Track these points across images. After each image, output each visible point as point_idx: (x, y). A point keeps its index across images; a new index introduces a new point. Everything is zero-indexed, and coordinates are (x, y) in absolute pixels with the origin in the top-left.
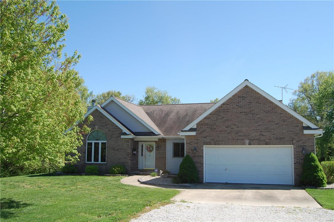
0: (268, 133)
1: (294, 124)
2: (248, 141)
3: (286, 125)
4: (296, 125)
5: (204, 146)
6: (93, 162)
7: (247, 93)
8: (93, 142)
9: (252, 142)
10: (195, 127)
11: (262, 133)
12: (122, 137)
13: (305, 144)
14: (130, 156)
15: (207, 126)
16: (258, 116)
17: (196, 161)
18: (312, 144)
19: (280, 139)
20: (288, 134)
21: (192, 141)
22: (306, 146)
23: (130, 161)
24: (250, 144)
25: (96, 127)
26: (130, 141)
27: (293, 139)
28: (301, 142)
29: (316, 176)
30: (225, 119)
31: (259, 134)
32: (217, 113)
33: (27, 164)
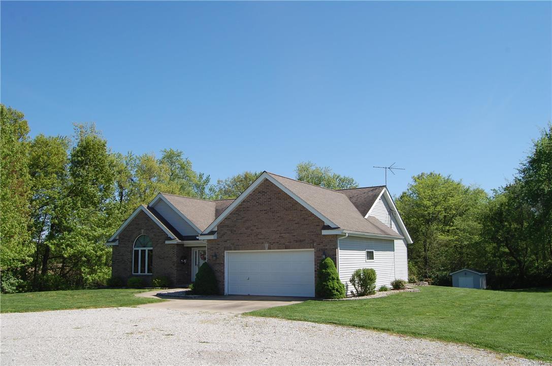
0: (288, 235)
1: (315, 222)
2: (268, 245)
3: (307, 224)
4: (317, 224)
5: (226, 251)
6: (139, 273)
7: (267, 187)
8: (140, 249)
9: (272, 246)
10: (216, 229)
11: (282, 235)
12: (167, 242)
13: (326, 247)
14: (176, 265)
15: (228, 229)
16: (278, 214)
17: (216, 269)
18: (334, 247)
19: (301, 241)
20: (308, 235)
21: (213, 246)
22: (326, 249)
23: (176, 271)
24: (269, 248)
25: (142, 231)
26: (176, 247)
27: (314, 241)
28: (321, 245)
29: (325, 285)
30: (245, 219)
31: (278, 237)
32: (237, 212)
33: (90, 278)
